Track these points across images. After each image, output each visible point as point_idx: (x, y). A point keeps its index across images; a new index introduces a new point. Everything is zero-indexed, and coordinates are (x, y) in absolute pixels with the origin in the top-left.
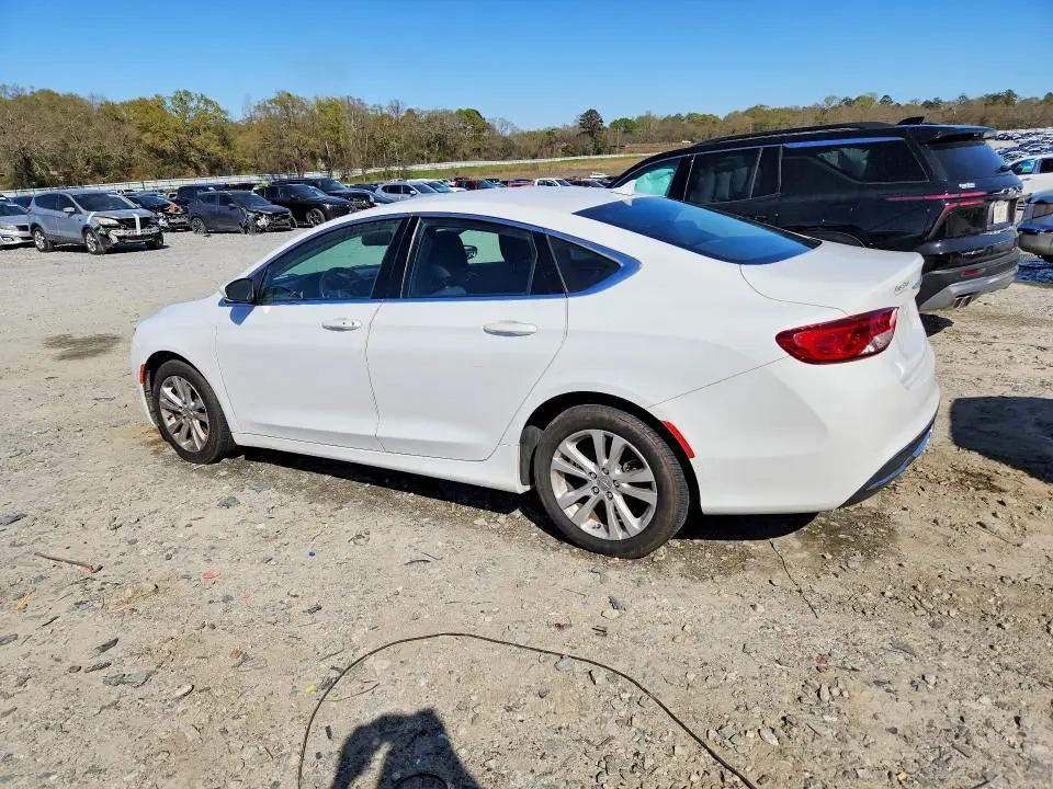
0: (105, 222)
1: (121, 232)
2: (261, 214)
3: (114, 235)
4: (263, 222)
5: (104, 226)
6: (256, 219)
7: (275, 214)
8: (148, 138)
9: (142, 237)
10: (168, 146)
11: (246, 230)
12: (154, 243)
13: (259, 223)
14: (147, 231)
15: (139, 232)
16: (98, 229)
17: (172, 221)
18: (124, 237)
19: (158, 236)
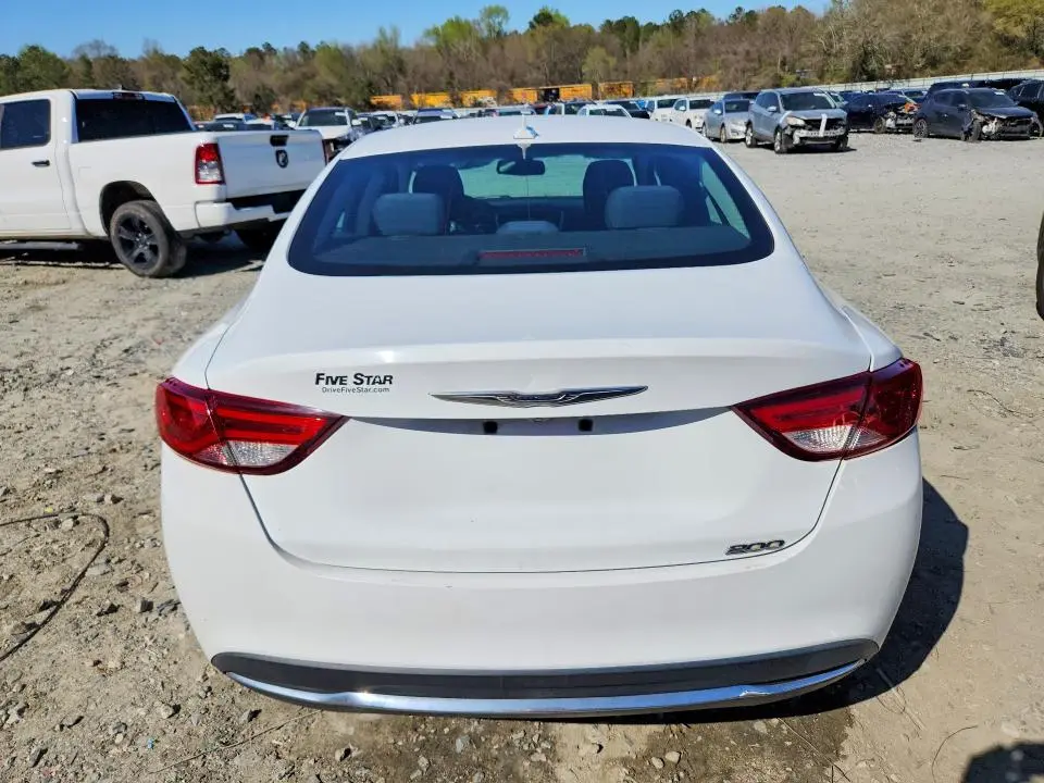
0: (793, 121)
1: (804, 133)
2: (993, 118)
3: (798, 135)
4: (992, 127)
5: (792, 126)
6: (985, 123)
7: (1010, 119)
8: (999, 25)
9: (826, 138)
10: (1019, 32)
11: (968, 135)
12: (837, 146)
13: (985, 129)
14: (831, 133)
15: (821, 133)
16: (786, 128)
17: (900, 122)
18: (806, 138)
19: (844, 138)
